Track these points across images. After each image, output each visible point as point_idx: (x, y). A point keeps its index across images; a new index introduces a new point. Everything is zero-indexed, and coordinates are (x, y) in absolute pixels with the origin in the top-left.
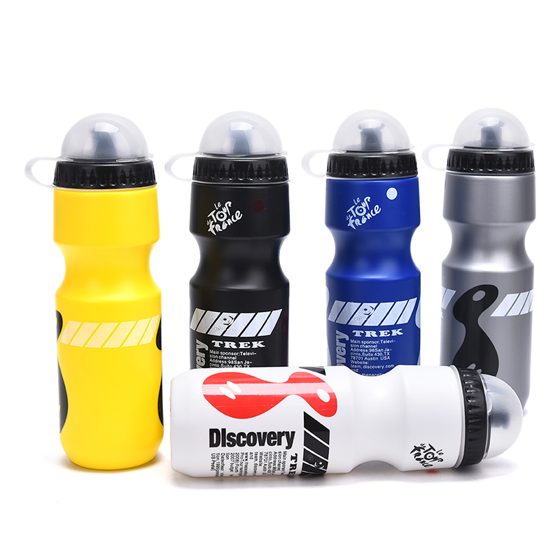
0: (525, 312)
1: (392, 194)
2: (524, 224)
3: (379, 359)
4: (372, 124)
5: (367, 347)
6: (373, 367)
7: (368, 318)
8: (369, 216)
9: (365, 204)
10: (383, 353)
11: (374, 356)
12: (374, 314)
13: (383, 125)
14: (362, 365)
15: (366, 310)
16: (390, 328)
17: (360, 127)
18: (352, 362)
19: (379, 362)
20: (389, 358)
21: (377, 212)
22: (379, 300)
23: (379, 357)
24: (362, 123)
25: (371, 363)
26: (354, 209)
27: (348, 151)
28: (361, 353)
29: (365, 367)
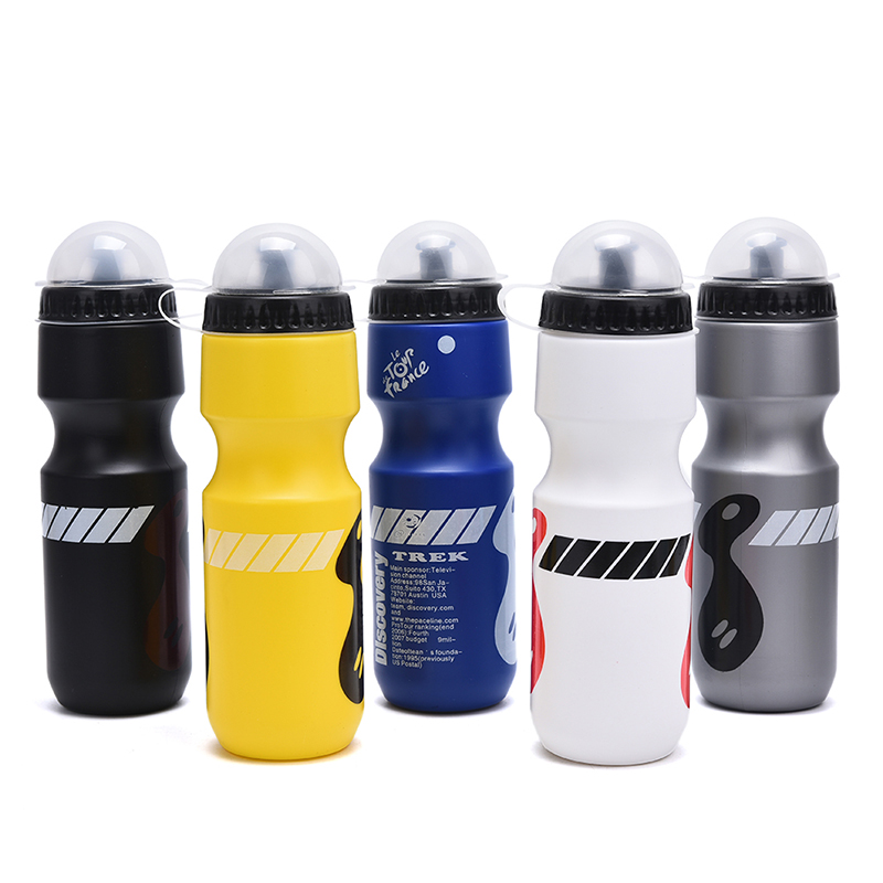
0: (827, 538)
1: (447, 345)
2: (820, 400)
3: (430, 595)
4: (436, 242)
5: (411, 576)
6: (421, 608)
7: (413, 532)
8: (411, 377)
9: (406, 360)
10: (436, 589)
11: (422, 591)
12: (421, 526)
13: (452, 244)
14: (406, 605)
15: (409, 520)
16: (446, 549)
17: (418, 247)
18: (393, 599)
19: (429, 601)
20: (444, 595)
21: (423, 373)
22: (428, 506)
23: (430, 593)
24: (421, 240)
25: (418, 602)
26: (392, 368)
27: (388, 281)
28: (404, 586)
29: (409, 608)
